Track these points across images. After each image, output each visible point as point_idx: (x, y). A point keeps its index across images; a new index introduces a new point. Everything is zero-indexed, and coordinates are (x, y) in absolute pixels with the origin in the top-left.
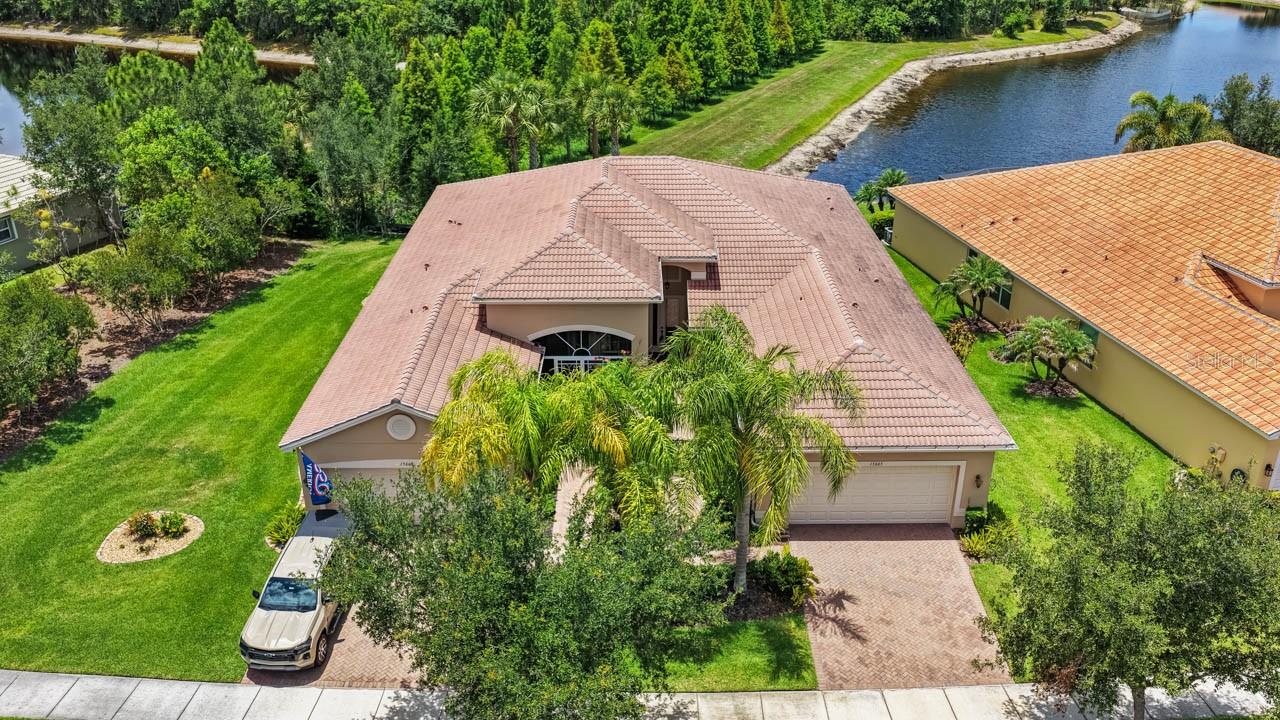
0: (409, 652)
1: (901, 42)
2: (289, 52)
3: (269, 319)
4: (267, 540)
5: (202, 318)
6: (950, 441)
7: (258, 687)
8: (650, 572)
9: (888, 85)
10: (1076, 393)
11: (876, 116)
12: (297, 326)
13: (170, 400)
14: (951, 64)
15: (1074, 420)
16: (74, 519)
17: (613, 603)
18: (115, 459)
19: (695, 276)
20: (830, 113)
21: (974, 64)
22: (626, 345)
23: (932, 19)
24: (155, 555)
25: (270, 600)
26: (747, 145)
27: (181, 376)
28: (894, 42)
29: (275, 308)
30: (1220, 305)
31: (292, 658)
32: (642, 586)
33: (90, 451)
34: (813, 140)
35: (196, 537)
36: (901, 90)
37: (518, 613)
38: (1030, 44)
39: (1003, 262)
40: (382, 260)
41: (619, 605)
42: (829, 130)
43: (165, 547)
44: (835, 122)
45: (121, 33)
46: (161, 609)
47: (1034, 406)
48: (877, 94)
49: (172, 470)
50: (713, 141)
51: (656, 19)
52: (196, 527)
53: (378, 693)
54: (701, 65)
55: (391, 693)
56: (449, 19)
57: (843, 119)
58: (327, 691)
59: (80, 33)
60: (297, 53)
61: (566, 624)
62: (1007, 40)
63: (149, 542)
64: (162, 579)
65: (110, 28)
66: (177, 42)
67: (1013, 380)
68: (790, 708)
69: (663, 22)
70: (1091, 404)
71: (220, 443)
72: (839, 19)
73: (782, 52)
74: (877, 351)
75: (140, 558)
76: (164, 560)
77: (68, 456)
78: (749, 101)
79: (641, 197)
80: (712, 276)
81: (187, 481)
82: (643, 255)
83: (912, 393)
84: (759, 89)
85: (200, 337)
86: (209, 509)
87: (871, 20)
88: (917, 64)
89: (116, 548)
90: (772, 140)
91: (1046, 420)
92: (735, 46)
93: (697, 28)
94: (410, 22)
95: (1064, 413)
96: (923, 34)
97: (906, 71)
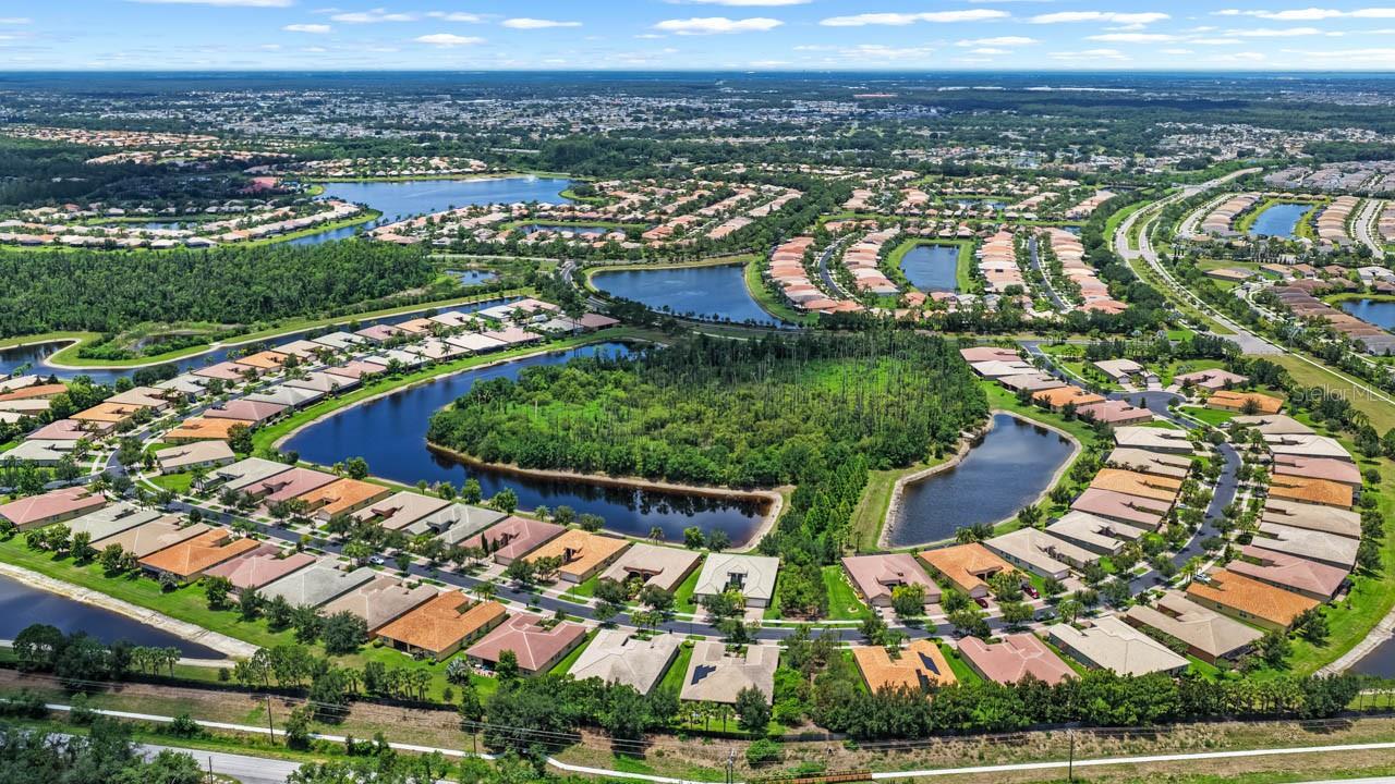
1: (891, 470)
6: (936, 594)
9: (894, 497)
11: (896, 512)
14: (909, 481)
20: (884, 512)
21: (916, 479)
22: (896, 584)
23: (899, 461)
28: (889, 471)
30: (965, 574)
36: (898, 498)
38: (933, 466)
42: (887, 521)
44: (887, 517)
48: (892, 502)
57: (888, 515)
62: (925, 465)
72: (869, 463)
74: (925, 584)
78: (862, 511)
82: (892, 573)
84: (861, 504)
87: (880, 463)
88: (898, 481)
94: (736, 478)
95: (951, 587)
96: (896, 466)
97: (896, 487)
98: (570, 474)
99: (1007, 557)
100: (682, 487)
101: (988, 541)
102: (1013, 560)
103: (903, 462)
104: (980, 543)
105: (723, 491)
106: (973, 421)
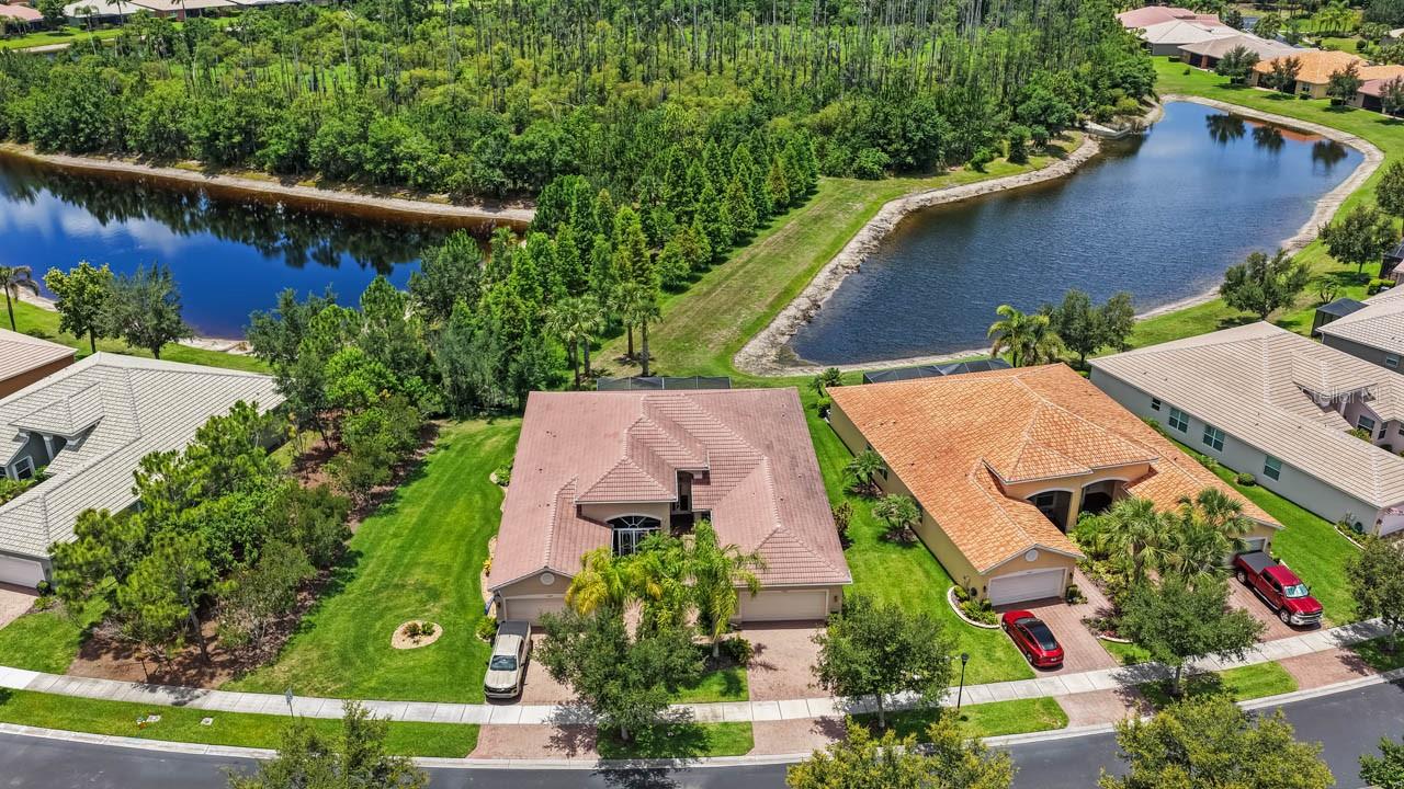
0: (571, 687)
1: (884, 178)
2: (358, 192)
3: (434, 492)
4: (478, 635)
5: (392, 491)
6: (820, 580)
7: (492, 706)
8: (671, 651)
9: (865, 234)
10: (915, 538)
11: (850, 271)
12: (453, 497)
13: (394, 552)
14: (922, 203)
15: (908, 556)
16: (372, 627)
17: (657, 663)
18: (377, 591)
19: (696, 477)
20: (811, 272)
21: (944, 201)
22: (657, 523)
23: (910, 159)
24: (422, 644)
25: (494, 666)
26: (745, 313)
27: (395, 535)
28: (878, 179)
29: (436, 483)
30: (981, 494)
31: (509, 692)
32: (668, 657)
33: (363, 586)
34: (796, 302)
35: (440, 634)
36: (875, 238)
37: (621, 668)
38: (995, 177)
39: (882, 454)
40: (494, 439)
41: (658, 664)
42: (809, 290)
43: (425, 641)
44: (815, 281)
45: (201, 169)
46: (436, 671)
47: (889, 547)
48: (854, 245)
49: (413, 597)
50: (718, 309)
51: (674, 193)
52: (438, 630)
53: (548, 707)
54: (709, 234)
55: (554, 707)
56: (499, 171)
57: (821, 278)
58: (526, 707)
59: (163, 166)
60: (364, 194)
61: (640, 671)
62: (975, 174)
63: (417, 638)
64: (431, 658)
65: (189, 162)
66: (255, 179)
67: (881, 529)
68: (736, 709)
69: (680, 195)
70: (920, 545)
71: (434, 580)
72: (831, 159)
73: (778, 204)
74: (788, 532)
75: (414, 646)
76: (428, 647)
77: (353, 589)
78: (749, 261)
79: (665, 427)
80: (706, 478)
81: (423, 603)
82: (666, 468)
83: (803, 555)
84: (757, 246)
85: (397, 505)
86: (441, 619)
87: (858, 161)
88: (894, 203)
89: (400, 641)
90: (763, 306)
91: (894, 556)
92: (738, 212)
93: (706, 206)
94: (465, 173)
95: (904, 551)
96: (902, 170)
97: (883, 214)
98: (127, 165)
99: (1175, 423)
100: (344, 196)
101: (1107, 360)
102: (1195, 435)
103: (919, 161)
104: (1080, 366)
105: (436, 206)
106: (1114, 101)
